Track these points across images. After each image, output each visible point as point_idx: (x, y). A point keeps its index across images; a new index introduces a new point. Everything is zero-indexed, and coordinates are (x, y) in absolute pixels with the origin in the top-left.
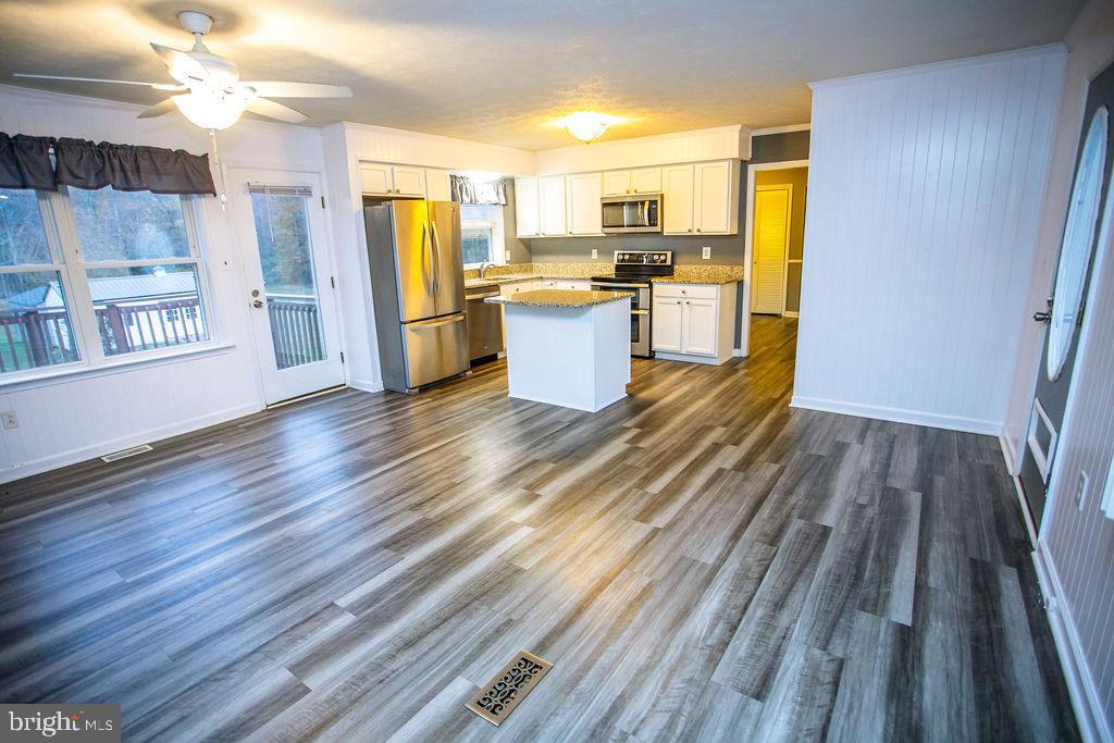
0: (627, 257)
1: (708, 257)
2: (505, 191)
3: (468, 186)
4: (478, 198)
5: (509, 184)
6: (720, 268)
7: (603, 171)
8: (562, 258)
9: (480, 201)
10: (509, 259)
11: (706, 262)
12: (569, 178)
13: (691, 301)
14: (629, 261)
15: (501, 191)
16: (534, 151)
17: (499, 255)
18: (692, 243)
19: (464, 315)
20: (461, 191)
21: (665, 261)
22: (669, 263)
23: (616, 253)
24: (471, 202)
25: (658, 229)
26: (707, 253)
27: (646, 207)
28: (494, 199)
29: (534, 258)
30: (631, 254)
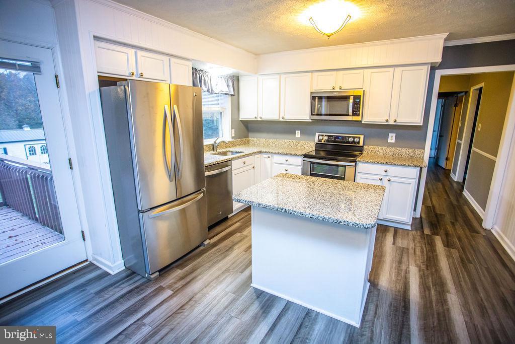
0: (326, 138)
1: (393, 141)
2: (233, 84)
3: (206, 78)
4: (214, 89)
5: (235, 80)
6: (404, 150)
7: (312, 72)
8: (271, 135)
9: (216, 91)
10: (233, 135)
11: (391, 145)
12: (283, 76)
13: (392, 179)
14: (328, 141)
15: (230, 84)
16: (257, 55)
17: (226, 133)
18: (381, 130)
19: (203, 192)
20: (200, 82)
21: (359, 143)
22: (361, 144)
23: (317, 134)
24: (208, 91)
25: (358, 118)
26: (392, 138)
27: (351, 101)
28: (226, 90)
29: (250, 134)
30: (329, 136)
